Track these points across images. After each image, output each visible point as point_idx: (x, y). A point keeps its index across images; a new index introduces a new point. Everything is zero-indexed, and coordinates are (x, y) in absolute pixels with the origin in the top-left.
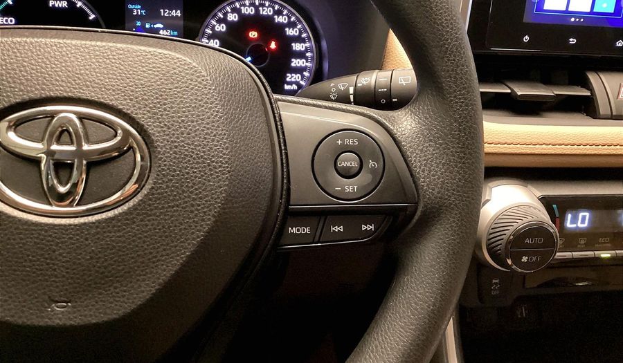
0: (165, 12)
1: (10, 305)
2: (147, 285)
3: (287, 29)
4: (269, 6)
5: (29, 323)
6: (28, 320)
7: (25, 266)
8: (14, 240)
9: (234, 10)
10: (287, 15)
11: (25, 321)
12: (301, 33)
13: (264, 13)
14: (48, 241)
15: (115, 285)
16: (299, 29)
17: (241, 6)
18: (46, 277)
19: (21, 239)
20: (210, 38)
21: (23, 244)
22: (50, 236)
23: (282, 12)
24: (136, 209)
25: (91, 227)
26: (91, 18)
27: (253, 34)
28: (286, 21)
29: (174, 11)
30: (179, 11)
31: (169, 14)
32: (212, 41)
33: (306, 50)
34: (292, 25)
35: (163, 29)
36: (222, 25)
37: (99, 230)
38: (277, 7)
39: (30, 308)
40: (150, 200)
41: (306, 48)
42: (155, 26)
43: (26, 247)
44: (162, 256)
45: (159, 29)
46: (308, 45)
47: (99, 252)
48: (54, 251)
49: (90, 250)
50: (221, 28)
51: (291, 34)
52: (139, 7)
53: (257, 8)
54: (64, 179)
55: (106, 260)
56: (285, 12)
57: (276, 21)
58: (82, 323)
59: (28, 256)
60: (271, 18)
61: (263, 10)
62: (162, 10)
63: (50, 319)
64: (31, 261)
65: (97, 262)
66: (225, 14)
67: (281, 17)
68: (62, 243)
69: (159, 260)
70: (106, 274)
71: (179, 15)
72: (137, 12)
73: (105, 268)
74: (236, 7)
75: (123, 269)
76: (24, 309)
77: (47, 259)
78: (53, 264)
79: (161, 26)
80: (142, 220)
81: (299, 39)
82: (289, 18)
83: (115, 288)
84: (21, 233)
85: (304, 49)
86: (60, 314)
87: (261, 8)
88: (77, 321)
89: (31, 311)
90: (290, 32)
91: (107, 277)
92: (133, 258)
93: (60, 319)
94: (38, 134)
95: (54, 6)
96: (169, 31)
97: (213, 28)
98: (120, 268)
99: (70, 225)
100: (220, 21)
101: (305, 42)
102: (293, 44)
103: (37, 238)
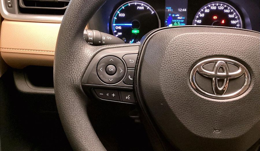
0: (180, 10)
1: (200, 130)
2: (248, 126)
3: (229, 15)
4: (222, 6)
5: (206, 137)
6: (206, 136)
7: (206, 116)
8: (203, 107)
9: (208, 8)
10: (229, 9)
11: (205, 136)
12: (235, 16)
13: (220, 9)
14: (215, 108)
15: (237, 125)
16: (234, 15)
17: (211, 6)
18: (213, 121)
19: (205, 106)
20: (198, 19)
21: (206, 108)
22: (216, 106)
23: (228, 8)
24: (246, 97)
25: (230, 103)
26: (152, 13)
27: (215, 17)
28: (229, 12)
29: (184, 9)
30: (186, 9)
31: (182, 10)
32: (198, 20)
33: (237, 24)
34: (231, 13)
35: (179, 16)
36: (202, 14)
37: (233, 104)
38: (225, 6)
39: (207, 132)
40: (251, 94)
41: (237, 22)
42: (176, 15)
43: (207, 109)
44: (254, 115)
45: (178, 16)
46: (238, 21)
47: (233, 112)
48: (217, 112)
49: (229, 112)
50: (202, 15)
51: (231, 17)
52: (170, 8)
53: (217, 7)
54: (220, 85)
55: (235, 116)
56: (229, 8)
57: (225, 12)
58: (224, 138)
59: (207, 113)
60: (222, 11)
61: (220, 8)
62: (179, 9)
63: (213, 136)
64: (208, 114)
65: (231, 116)
66: (204, 10)
67: (227, 10)
68: (220, 108)
69: (253, 117)
70: (234, 121)
71: (186, 11)
72: (170, 10)
73: (234, 118)
74: (208, 7)
75: (240, 119)
76: (205, 132)
77: (214, 114)
78: (216, 116)
79: (178, 15)
80: (248, 101)
81: (234, 19)
82: (230, 10)
83: (237, 126)
84: (205, 104)
85: (236, 23)
86: (217, 134)
87: (219, 7)
88: (223, 137)
89: (207, 133)
90: (230, 16)
91: (234, 122)
92: (244, 115)
93: (217, 136)
94: (211, 69)
95: (139, 9)
96: (181, 17)
97: (199, 16)
98: (239, 119)
99: (223, 102)
100: (202, 13)
101: (236, 20)
102: (232, 21)
103: (211, 106)
